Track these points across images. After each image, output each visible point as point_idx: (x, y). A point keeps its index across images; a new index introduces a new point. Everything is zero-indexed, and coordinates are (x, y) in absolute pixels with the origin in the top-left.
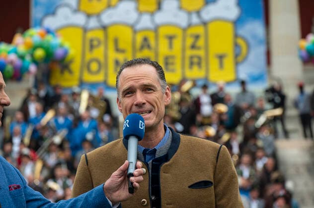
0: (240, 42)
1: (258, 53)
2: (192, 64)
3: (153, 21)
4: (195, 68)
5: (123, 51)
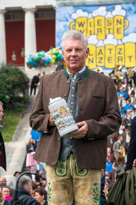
2: (119, 60)
3: (103, 43)
4: (120, 61)
5: (92, 55)
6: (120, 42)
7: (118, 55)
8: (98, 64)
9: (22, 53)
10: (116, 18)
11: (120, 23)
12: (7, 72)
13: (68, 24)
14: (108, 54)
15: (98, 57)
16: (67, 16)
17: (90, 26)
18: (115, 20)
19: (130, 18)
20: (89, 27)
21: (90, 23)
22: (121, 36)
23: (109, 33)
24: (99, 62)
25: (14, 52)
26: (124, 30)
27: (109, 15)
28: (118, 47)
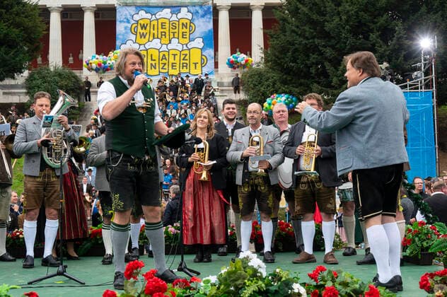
0: (203, 57)
1: (211, 63)
2: (183, 66)
3: (167, 47)
4: (185, 68)
5: (154, 60)
6: (185, 48)
7: (182, 62)
8: (162, 71)
9: (80, 55)
10: (181, 22)
11: (186, 28)
12: (60, 75)
13: (129, 25)
14: (172, 60)
15: (161, 62)
16: (129, 17)
17: (154, 29)
18: (181, 23)
19: (196, 22)
20: (152, 30)
21: (154, 25)
22: (187, 40)
23: (174, 37)
24: (162, 68)
25: (71, 55)
26: (190, 34)
27: (174, 18)
28: (182, 53)
